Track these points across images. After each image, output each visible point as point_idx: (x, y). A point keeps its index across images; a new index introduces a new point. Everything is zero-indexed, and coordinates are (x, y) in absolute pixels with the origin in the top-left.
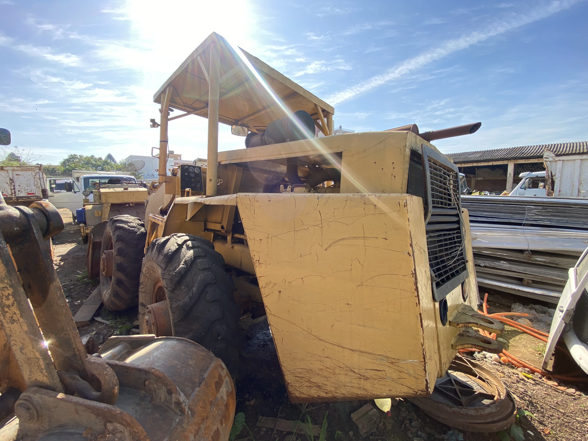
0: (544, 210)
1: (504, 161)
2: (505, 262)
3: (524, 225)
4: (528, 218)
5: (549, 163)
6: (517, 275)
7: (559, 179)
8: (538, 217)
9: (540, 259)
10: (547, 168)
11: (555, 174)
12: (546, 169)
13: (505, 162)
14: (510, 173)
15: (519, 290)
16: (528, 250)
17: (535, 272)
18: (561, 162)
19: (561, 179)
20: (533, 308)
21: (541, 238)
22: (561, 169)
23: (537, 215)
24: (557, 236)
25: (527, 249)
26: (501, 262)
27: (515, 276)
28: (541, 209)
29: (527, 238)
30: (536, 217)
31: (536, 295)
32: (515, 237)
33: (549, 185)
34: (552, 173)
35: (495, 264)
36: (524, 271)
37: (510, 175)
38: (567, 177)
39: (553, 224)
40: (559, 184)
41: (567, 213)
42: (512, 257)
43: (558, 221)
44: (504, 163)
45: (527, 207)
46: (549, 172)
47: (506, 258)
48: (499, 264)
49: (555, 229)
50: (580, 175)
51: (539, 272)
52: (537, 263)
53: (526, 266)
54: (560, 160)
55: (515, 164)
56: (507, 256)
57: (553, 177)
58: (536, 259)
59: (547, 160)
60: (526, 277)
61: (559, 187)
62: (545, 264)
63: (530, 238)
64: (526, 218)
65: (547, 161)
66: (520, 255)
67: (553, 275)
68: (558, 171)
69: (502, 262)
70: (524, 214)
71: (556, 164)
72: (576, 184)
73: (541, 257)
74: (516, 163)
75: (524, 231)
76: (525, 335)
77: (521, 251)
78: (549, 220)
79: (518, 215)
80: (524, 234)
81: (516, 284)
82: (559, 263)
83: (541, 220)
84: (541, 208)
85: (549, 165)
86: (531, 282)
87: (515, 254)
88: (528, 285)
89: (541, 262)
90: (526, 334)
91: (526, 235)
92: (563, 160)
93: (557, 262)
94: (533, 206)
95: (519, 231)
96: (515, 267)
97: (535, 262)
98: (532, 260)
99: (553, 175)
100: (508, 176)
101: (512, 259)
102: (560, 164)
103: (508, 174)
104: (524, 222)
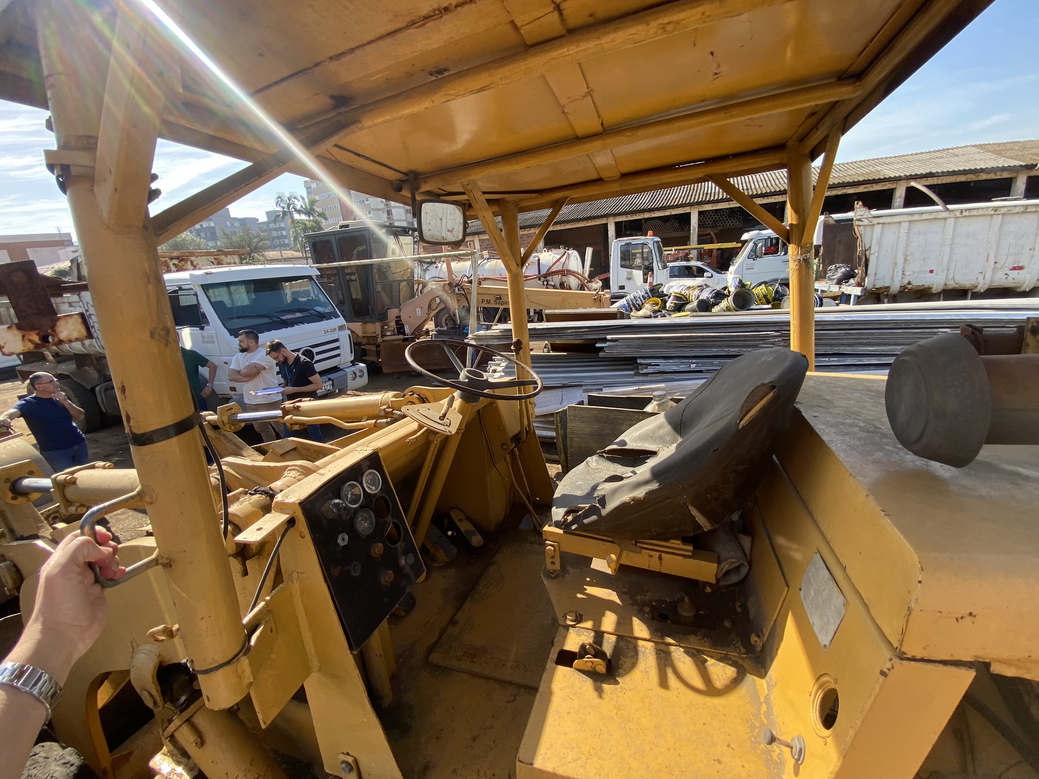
1: (685, 208)
7: (876, 255)
11: (870, 247)
13: (687, 210)
14: (694, 226)
18: (881, 225)
19: (878, 254)
22: (879, 238)
33: (863, 266)
37: (694, 229)
38: (887, 251)
40: (875, 263)
44: (685, 211)
50: (907, 245)
54: (879, 224)
55: (699, 212)
57: (868, 252)
59: (860, 223)
61: (874, 268)
65: (859, 226)
68: (874, 242)
71: (873, 230)
72: (900, 260)
74: (701, 210)
85: (863, 233)
92: (883, 224)
99: (867, 248)
100: (692, 232)
102: (878, 229)
103: (692, 228)
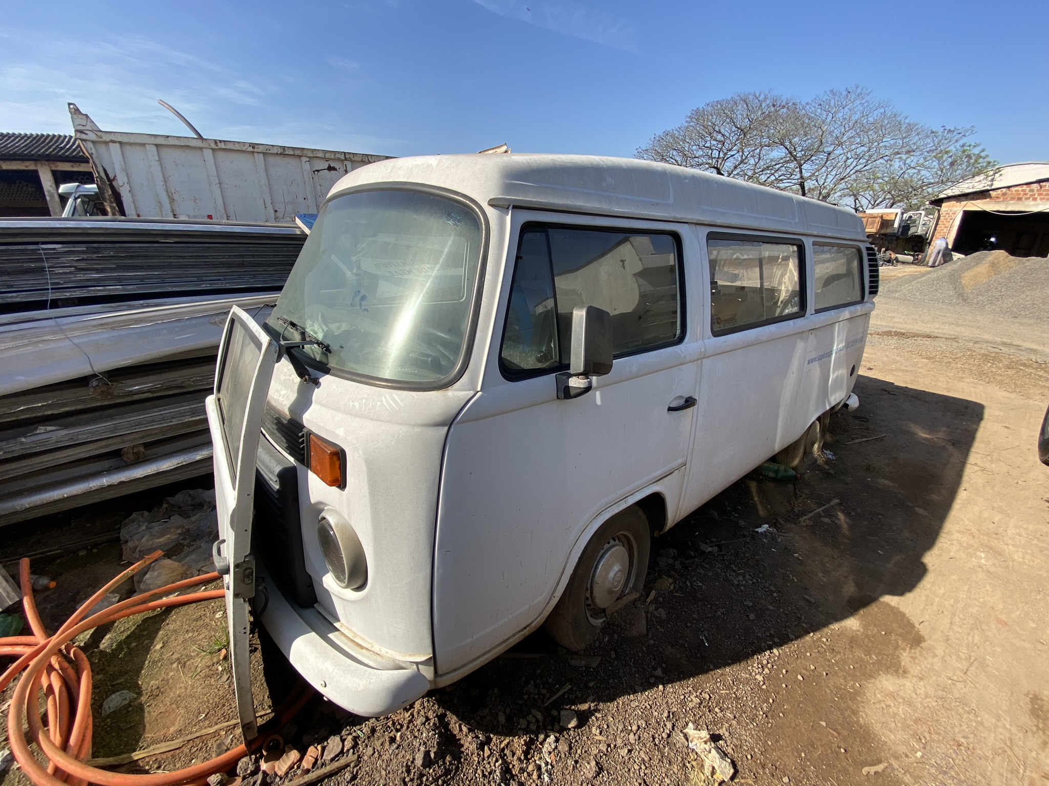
0: (94, 253)
1: (27, 163)
2: (49, 428)
3: (55, 304)
4: (59, 284)
5: (90, 145)
6: (101, 448)
7: (127, 187)
8: (88, 276)
9: (137, 386)
10: (92, 158)
11: (115, 176)
12: (91, 161)
13: (31, 166)
14: (49, 191)
15: (122, 483)
16: (94, 376)
17: (140, 424)
19: (130, 187)
20: (173, 506)
21: (115, 333)
22: (122, 163)
23: (83, 269)
24: (151, 321)
25: (92, 373)
26: (38, 432)
27: (97, 452)
28: (83, 252)
29: (77, 341)
30: (81, 276)
31: (168, 474)
32: (41, 346)
33: (111, 202)
34: (108, 172)
35: (22, 443)
36: (111, 431)
37: (52, 195)
38: (142, 184)
39: (131, 289)
40: (131, 200)
41: (153, 257)
42: (63, 405)
43: (142, 280)
44: (27, 167)
45: (43, 249)
46: (99, 170)
47: (50, 412)
48: (34, 438)
49: (141, 302)
50: (165, 179)
51: (150, 419)
52: (136, 397)
53: (111, 417)
54: (113, 142)
56: (49, 406)
57: (114, 183)
58: (130, 389)
59: (85, 137)
60: (124, 442)
61: (132, 204)
62: (155, 395)
63: (85, 340)
64: (52, 284)
65: (84, 140)
66: (80, 393)
67: (183, 414)
68: (117, 168)
69: (41, 429)
70: (41, 270)
71: (108, 150)
72: (165, 199)
73: (139, 380)
74: (54, 168)
75: (58, 325)
76: (173, 615)
77: (82, 382)
78: (119, 280)
79: (26, 277)
80: (62, 331)
81: (110, 471)
82: (182, 382)
83: (97, 282)
84: (82, 248)
85: (93, 151)
86: (142, 449)
87: (68, 395)
88: (139, 461)
89: (142, 393)
90: (177, 610)
91: (69, 335)
92: (120, 143)
93: (178, 382)
94: (60, 246)
95: (44, 327)
96: (83, 432)
97: (129, 399)
98: (119, 397)
99: (111, 176)
100: (48, 198)
101: (67, 409)
102: (116, 150)
103: (46, 193)
104: (51, 296)
